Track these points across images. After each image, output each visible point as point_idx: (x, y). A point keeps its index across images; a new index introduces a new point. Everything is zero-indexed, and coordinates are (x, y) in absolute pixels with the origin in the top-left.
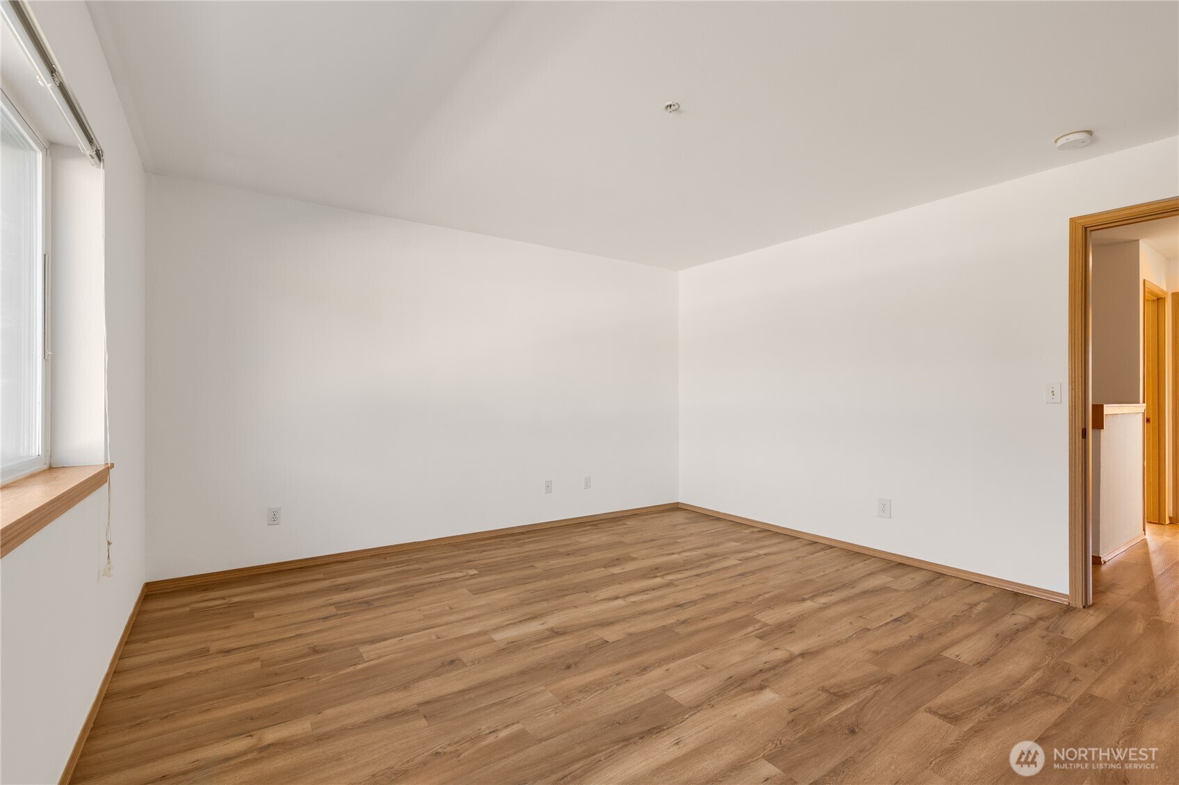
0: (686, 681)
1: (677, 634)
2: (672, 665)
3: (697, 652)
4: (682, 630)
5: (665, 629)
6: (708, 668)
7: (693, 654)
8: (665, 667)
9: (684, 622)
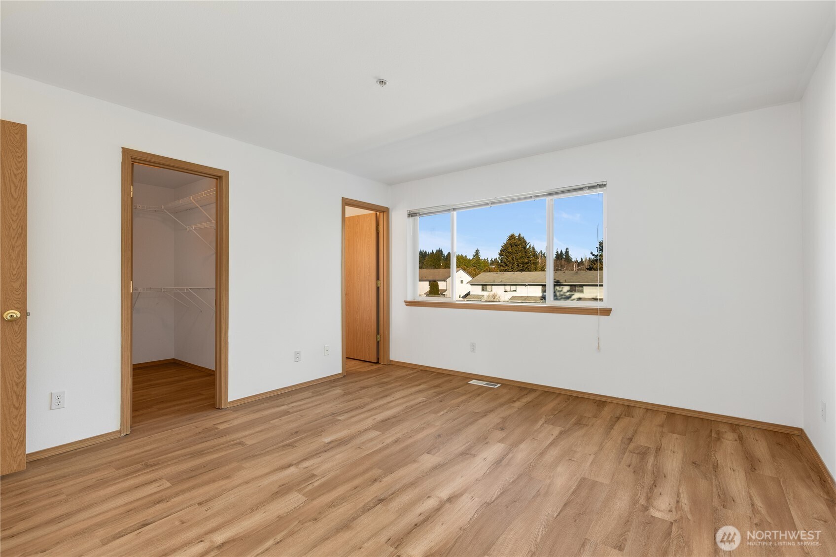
0: (372, 440)
1: (380, 468)
2: (380, 446)
3: (365, 456)
4: (376, 472)
5: (390, 470)
6: (359, 447)
7: (368, 455)
8: (384, 444)
9: (375, 480)
